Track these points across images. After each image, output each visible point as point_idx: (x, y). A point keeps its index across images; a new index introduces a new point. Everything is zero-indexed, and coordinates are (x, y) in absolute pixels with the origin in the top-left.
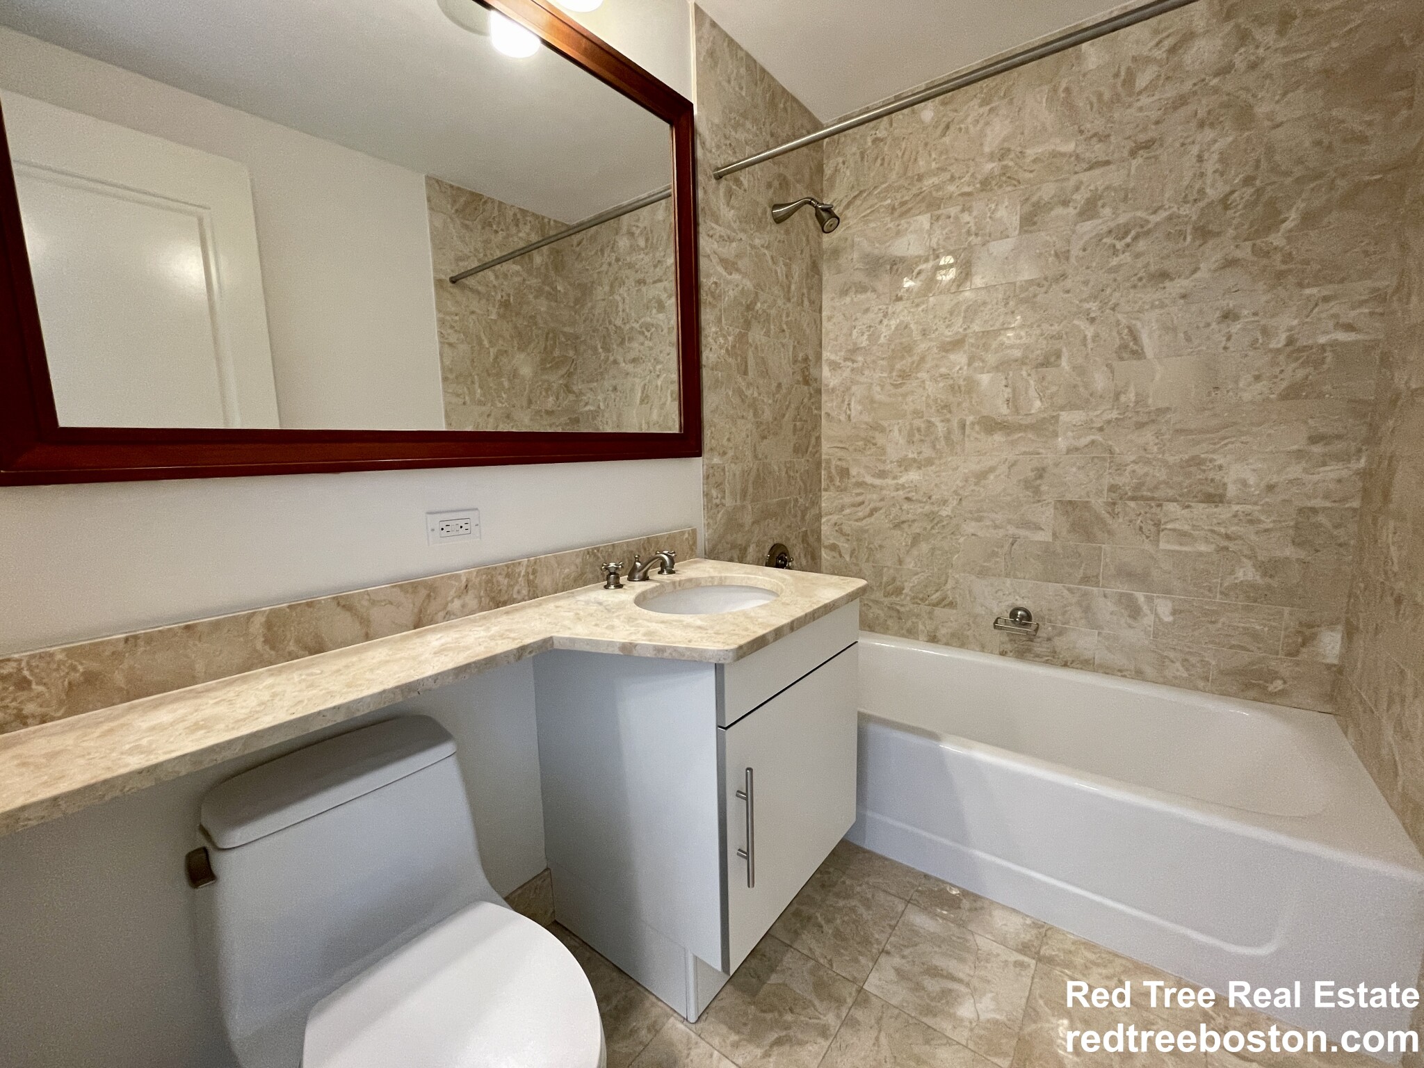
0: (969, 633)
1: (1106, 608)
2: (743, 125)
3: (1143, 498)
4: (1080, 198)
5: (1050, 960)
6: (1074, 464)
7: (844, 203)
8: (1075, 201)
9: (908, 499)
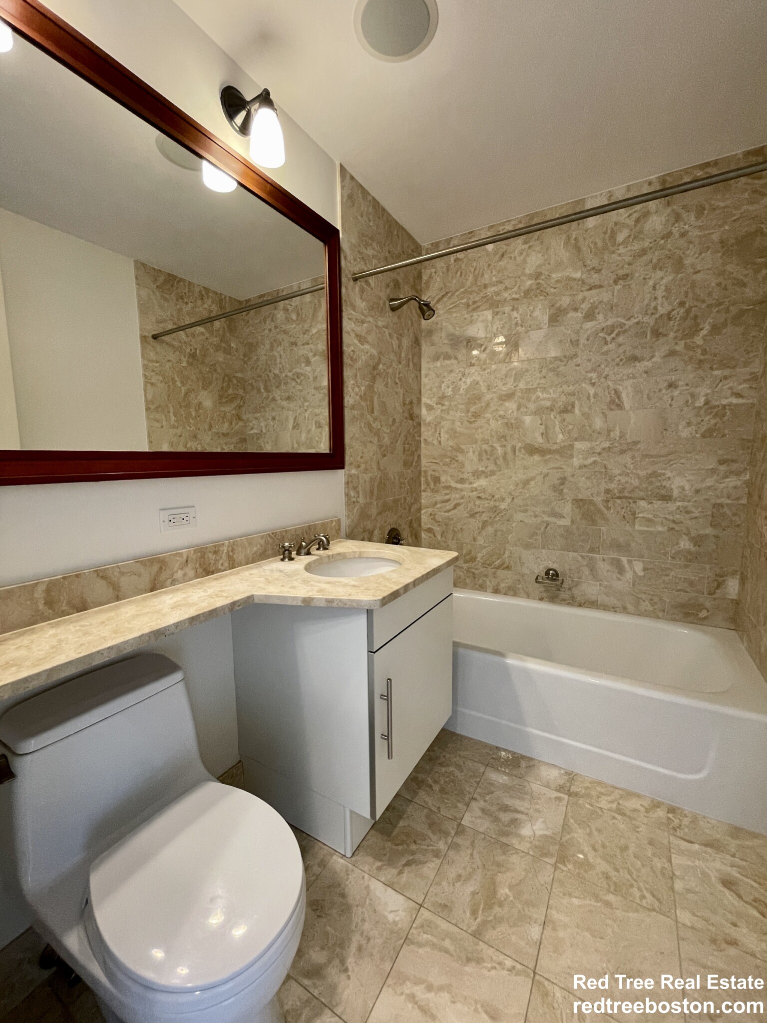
0: (520, 586)
1: (603, 567)
2: (371, 245)
3: (626, 498)
4: (585, 306)
5: (576, 794)
6: (583, 476)
7: (436, 299)
8: (582, 309)
9: (479, 497)
